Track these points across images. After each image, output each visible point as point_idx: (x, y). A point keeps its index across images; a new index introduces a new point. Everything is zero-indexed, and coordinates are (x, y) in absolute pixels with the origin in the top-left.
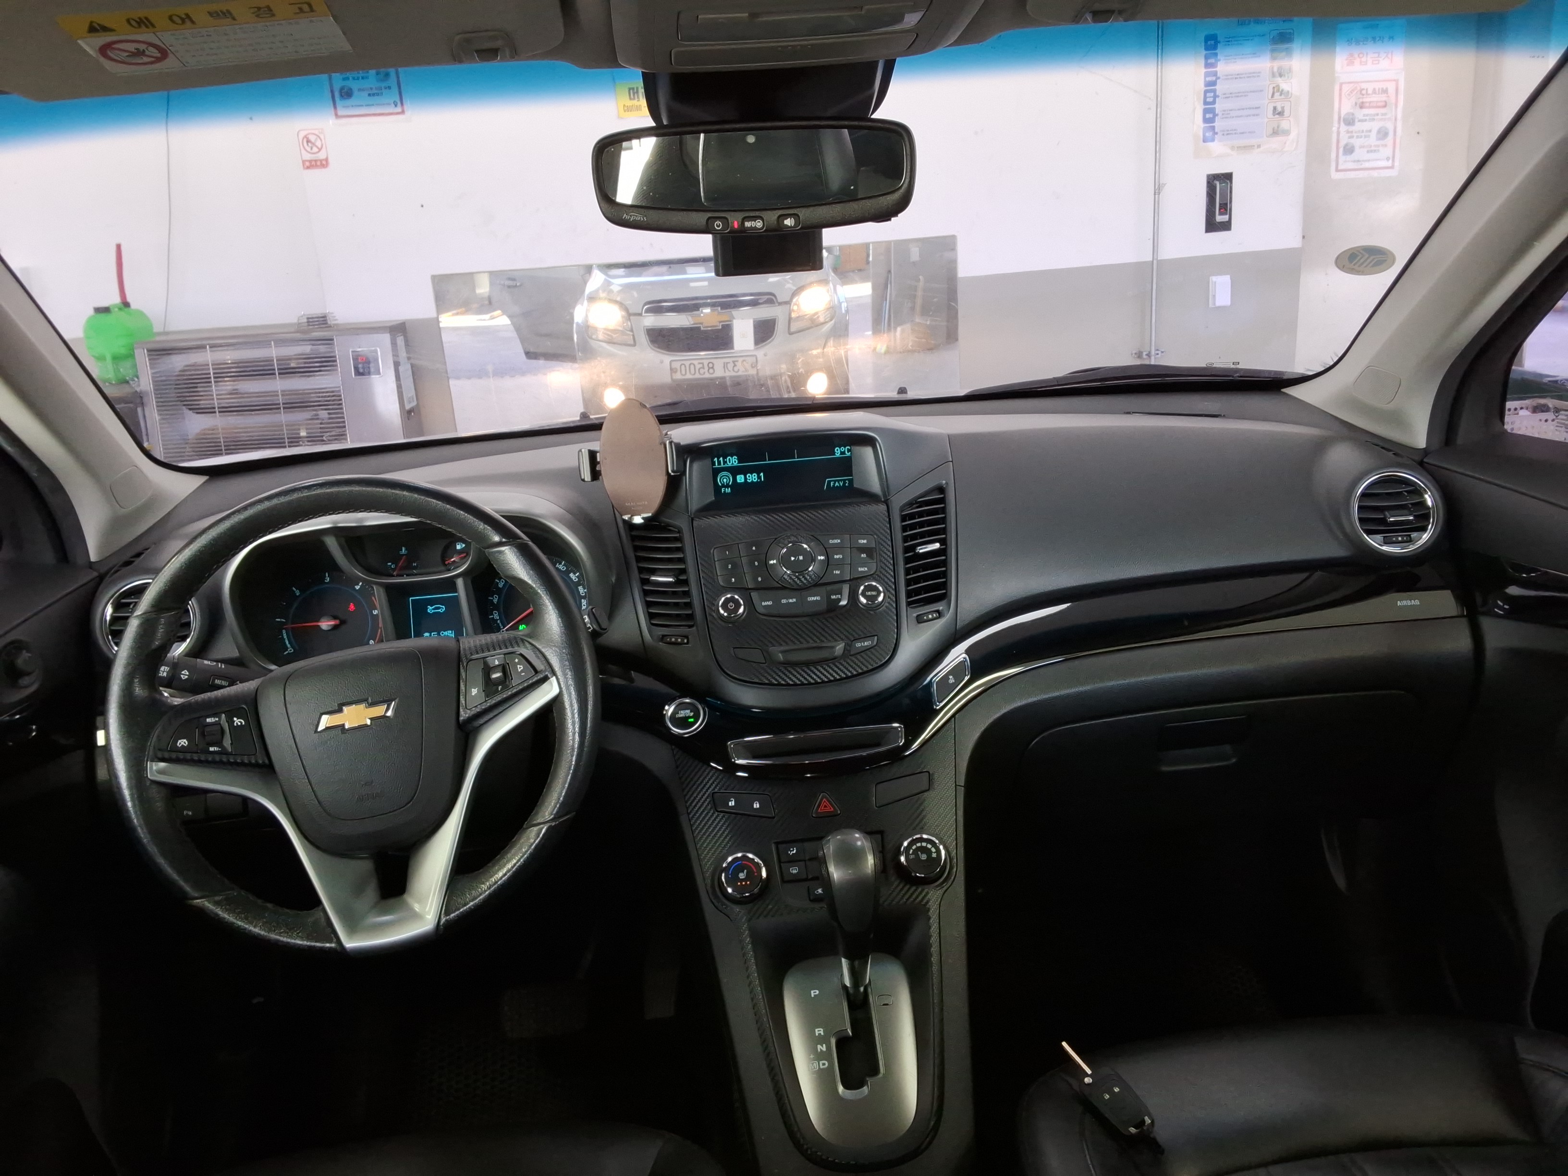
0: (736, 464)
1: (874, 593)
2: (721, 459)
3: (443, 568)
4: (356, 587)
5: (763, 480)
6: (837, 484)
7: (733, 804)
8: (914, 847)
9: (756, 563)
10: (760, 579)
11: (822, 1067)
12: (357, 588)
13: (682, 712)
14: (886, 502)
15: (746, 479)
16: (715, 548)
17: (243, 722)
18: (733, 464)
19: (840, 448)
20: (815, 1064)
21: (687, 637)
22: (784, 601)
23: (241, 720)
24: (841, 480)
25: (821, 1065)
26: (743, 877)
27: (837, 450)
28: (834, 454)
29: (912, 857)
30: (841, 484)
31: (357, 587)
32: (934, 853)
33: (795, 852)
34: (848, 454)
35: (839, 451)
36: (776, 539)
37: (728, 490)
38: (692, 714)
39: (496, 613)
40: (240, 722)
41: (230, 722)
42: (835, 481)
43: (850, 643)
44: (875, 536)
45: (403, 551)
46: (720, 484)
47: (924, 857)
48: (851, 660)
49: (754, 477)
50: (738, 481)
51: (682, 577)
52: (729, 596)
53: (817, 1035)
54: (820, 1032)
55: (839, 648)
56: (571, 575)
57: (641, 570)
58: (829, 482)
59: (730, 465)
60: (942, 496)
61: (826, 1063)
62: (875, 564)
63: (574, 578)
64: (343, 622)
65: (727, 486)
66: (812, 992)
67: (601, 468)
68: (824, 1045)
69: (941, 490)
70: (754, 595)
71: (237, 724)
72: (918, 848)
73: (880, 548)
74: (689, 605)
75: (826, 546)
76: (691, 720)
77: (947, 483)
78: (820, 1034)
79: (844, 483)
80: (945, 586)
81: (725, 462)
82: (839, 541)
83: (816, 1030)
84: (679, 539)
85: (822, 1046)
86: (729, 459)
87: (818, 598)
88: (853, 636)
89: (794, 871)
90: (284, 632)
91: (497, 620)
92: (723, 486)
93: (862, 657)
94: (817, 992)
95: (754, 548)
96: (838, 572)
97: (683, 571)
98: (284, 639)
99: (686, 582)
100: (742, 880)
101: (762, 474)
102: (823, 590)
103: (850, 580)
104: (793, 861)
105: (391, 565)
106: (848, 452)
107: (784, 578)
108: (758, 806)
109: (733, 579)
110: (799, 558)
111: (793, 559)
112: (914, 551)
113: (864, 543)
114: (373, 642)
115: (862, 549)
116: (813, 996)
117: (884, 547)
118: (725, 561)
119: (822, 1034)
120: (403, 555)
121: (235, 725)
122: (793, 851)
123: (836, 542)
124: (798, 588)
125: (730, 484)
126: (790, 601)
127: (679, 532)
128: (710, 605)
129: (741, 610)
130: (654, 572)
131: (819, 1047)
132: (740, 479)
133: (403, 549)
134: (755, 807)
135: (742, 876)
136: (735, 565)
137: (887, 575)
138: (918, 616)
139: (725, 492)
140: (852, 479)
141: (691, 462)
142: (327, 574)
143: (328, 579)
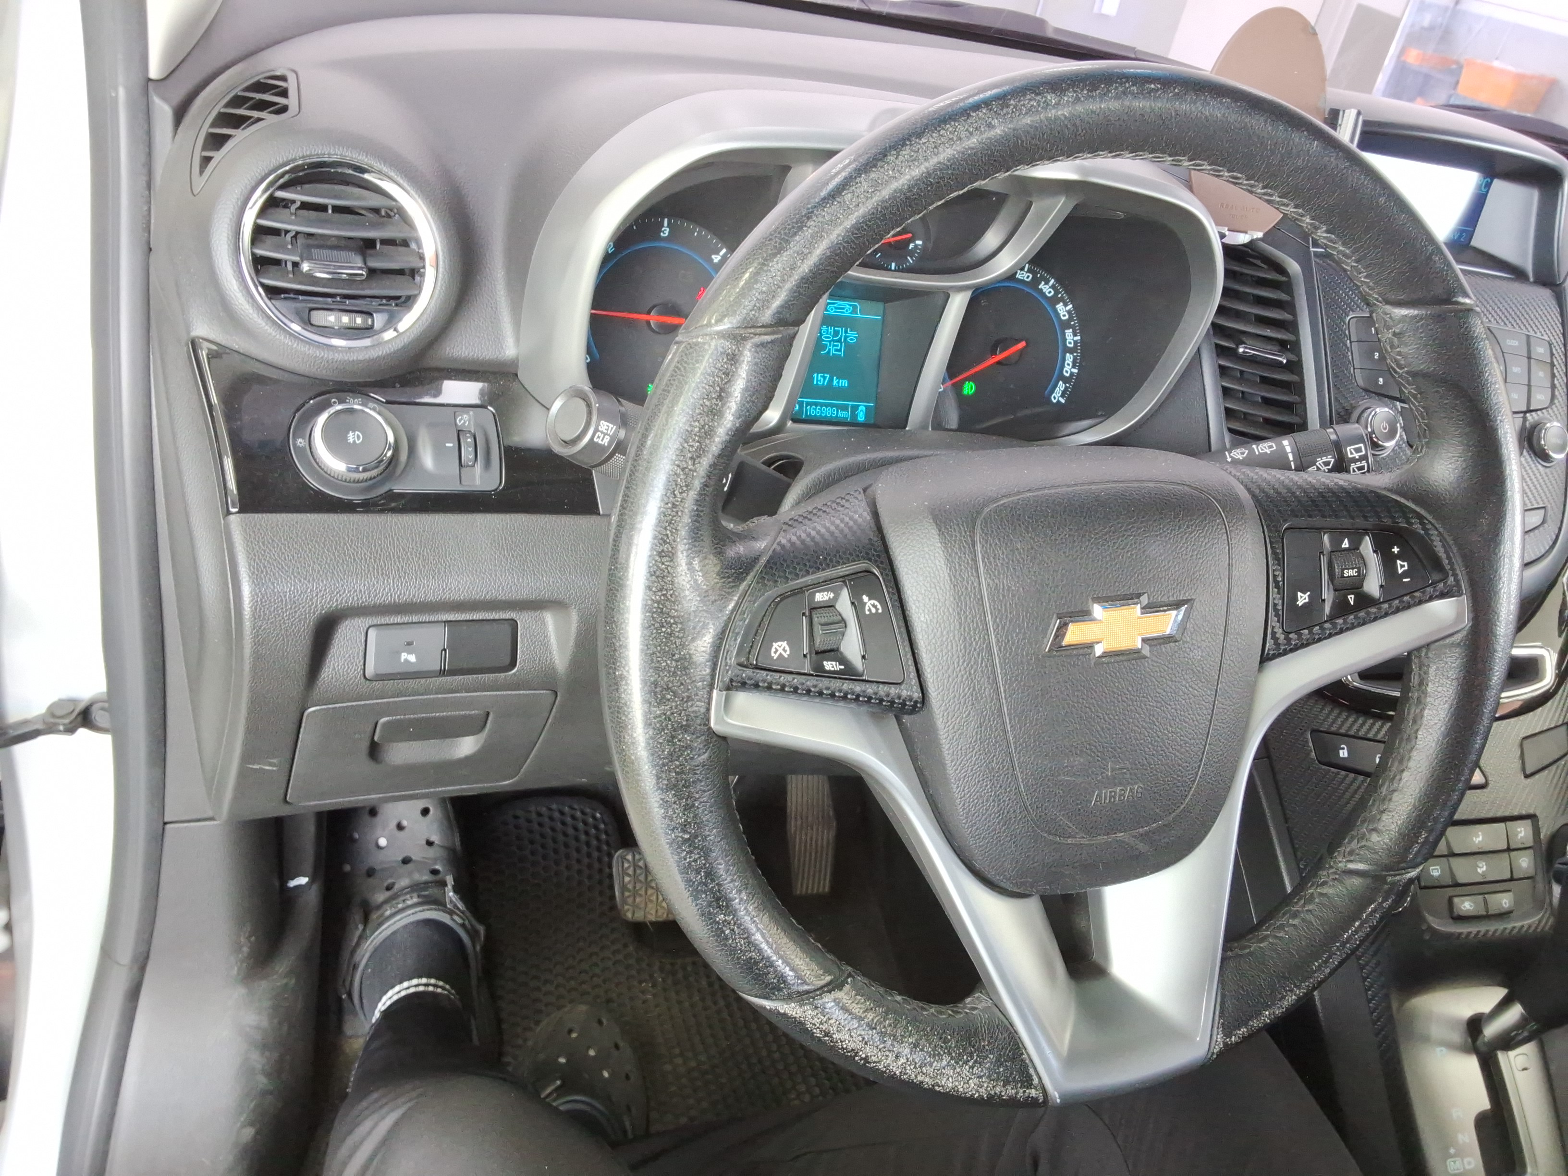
4: (713, 257)
17: (879, 606)
23: (876, 603)
31: (716, 258)
40: (874, 606)
41: (857, 605)
56: (1060, 307)
63: (1062, 313)
71: (870, 610)
109: (1381, 380)
121: (867, 613)
123: (1513, 344)
142: (666, 220)
143: (668, 229)
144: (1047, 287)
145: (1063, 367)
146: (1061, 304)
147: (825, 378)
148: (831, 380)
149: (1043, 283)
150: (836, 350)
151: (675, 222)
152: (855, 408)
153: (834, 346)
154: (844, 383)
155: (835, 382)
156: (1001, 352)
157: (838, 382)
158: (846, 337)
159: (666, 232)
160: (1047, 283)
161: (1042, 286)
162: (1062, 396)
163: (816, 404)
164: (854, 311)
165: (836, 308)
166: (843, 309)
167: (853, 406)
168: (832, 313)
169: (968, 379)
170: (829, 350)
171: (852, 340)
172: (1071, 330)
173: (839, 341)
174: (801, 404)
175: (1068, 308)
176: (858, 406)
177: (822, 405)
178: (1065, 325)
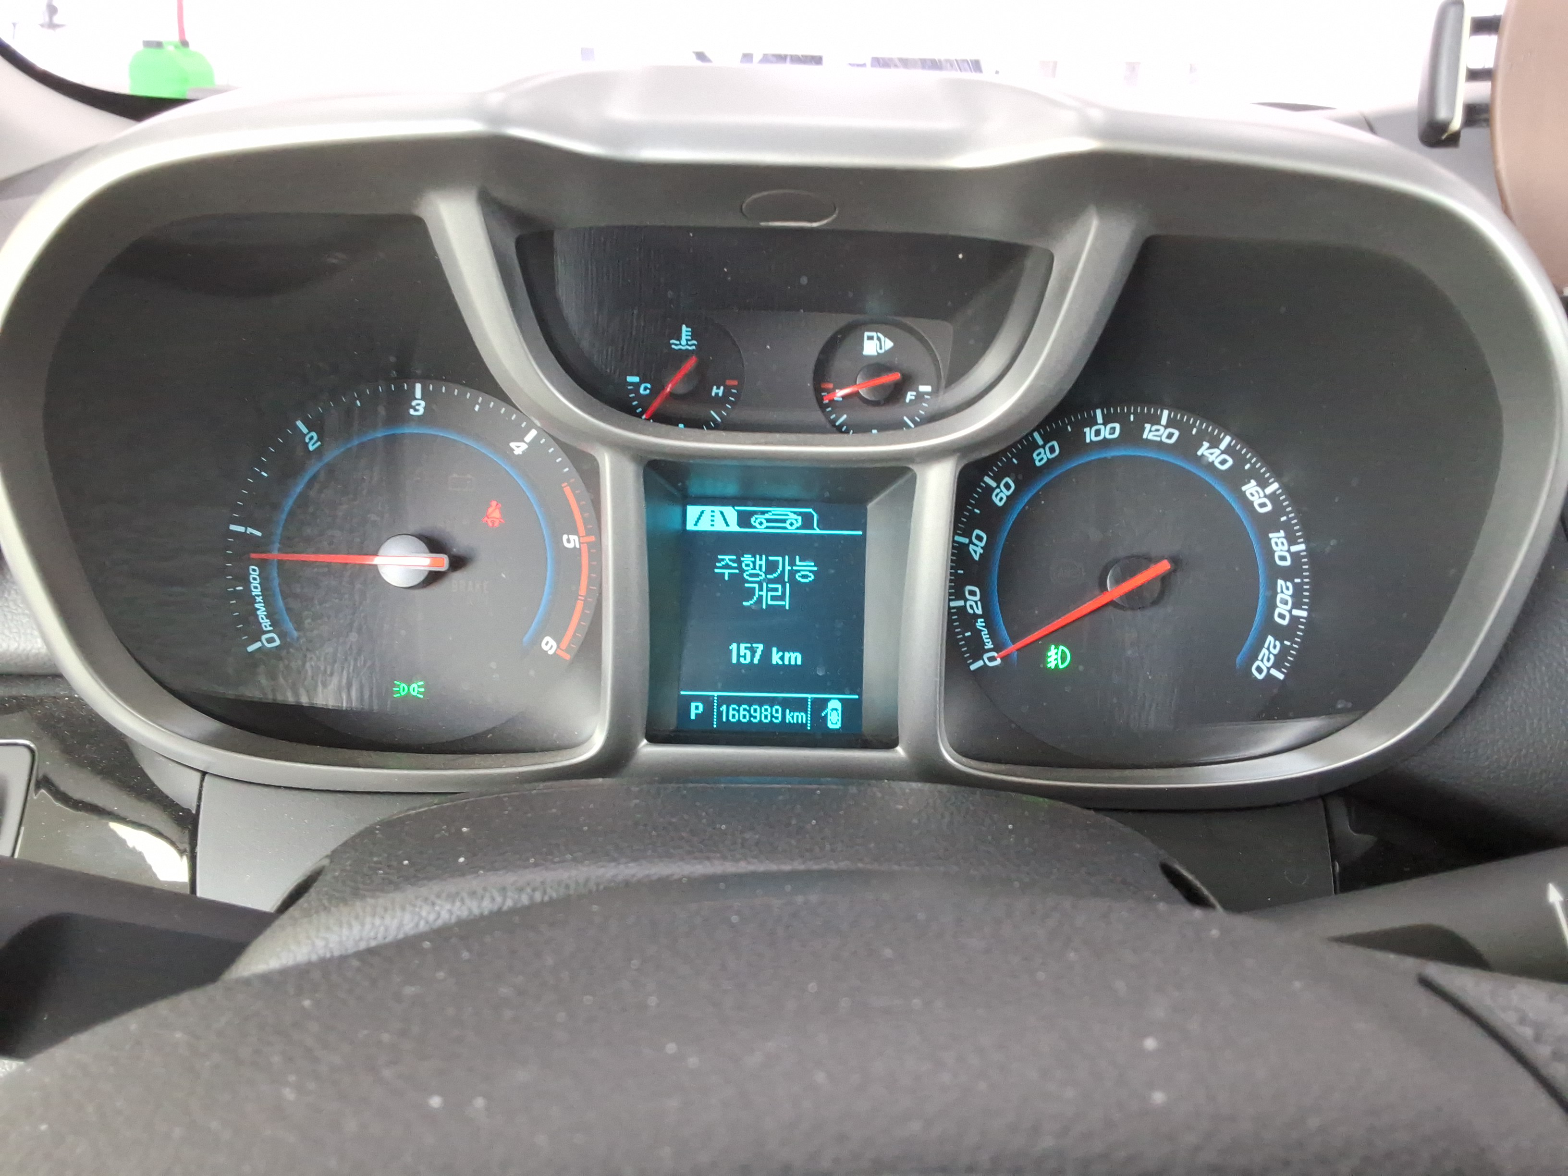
3: (817, 416)
4: (513, 445)
12: (518, 452)
31: (519, 448)
39: (972, 593)
45: (685, 340)
56: (1251, 489)
63: (1256, 501)
64: (458, 563)
90: (254, 573)
91: (976, 616)
98: (253, 600)
105: (637, 386)
114: (552, 642)
120: (684, 355)
133: (685, 331)
142: (418, 387)
143: (423, 403)
144: (1217, 451)
145: (1272, 606)
146: (1253, 482)
147: (753, 651)
148: (766, 655)
149: (1206, 445)
150: (774, 598)
151: (437, 390)
152: (821, 705)
153: (768, 590)
154: (794, 658)
155: (776, 658)
156: (1118, 581)
157: (782, 658)
158: (792, 573)
159: (419, 407)
160: (1215, 444)
161: (1204, 450)
162: (1277, 665)
163: (740, 701)
164: (807, 522)
165: (768, 521)
166: (784, 521)
167: (814, 701)
168: (761, 529)
169: (1055, 637)
170: (761, 597)
171: (804, 577)
172: (1282, 533)
173: (780, 580)
174: (707, 702)
175: (1269, 490)
176: (828, 700)
177: (750, 701)
178: (1268, 523)
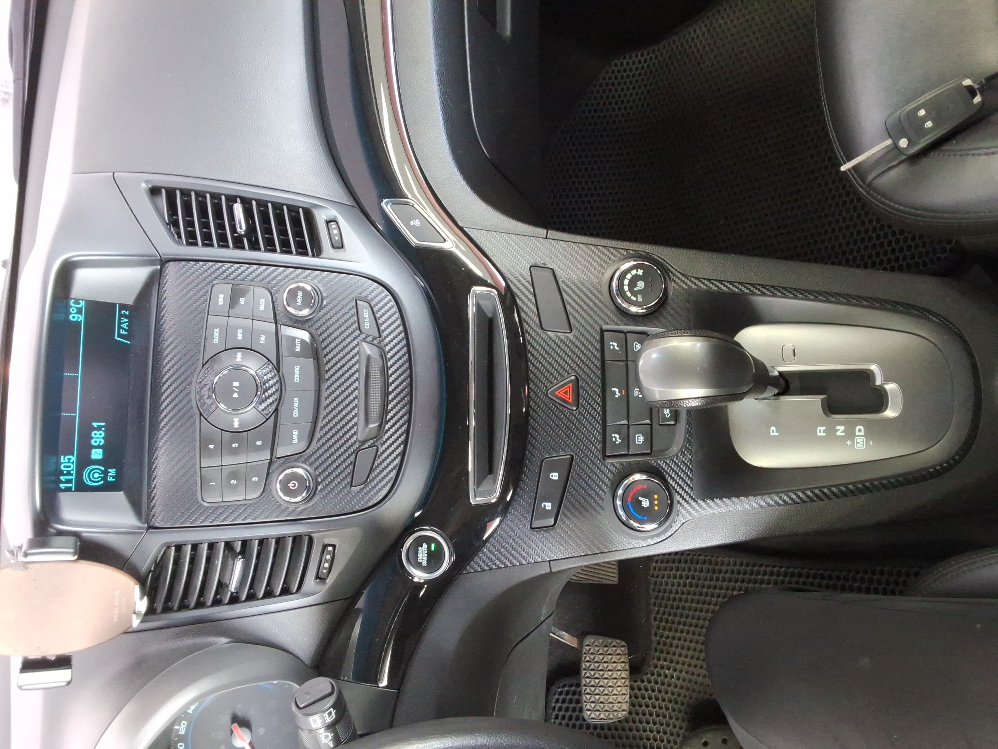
0: (73, 459)
1: (300, 294)
2: (63, 478)
5: (103, 424)
6: (125, 326)
7: (550, 504)
8: (629, 294)
9: (234, 445)
10: (259, 443)
11: (862, 433)
13: (420, 557)
14: (164, 262)
15: (98, 447)
16: (203, 500)
18: (73, 463)
19: (71, 313)
20: (858, 441)
21: (325, 546)
22: (296, 414)
24: (120, 320)
25: (860, 434)
26: (648, 502)
27: (74, 317)
28: (78, 324)
29: (640, 298)
30: (126, 320)
32: (637, 271)
33: (617, 436)
34: (82, 304)
35: (76, 316)
36: (201, 415)
37: (112, 472)
38: (425, 545)
42: (120, 327)
43: (363, 336)
44: (215, 282)
46: (102, 482)
47: (641, 285)
48: (385, 338)
49: (98, 436)
50: (100, 457)
51: (238, 548)
52: (278, 486)
53: (824, 434)
54: (822, 431)
55: (367, 349)
57: (217, 602)
58: (120, 336)
59: (73, 467)
60: (164, 191)
61: (858, 428)
62: (256, 289)
65: (105, 473)
66: (772, 434)
67: (52, 653)
68: (838, 428)
69: (154, 191)
70: (281, 452)
72: (631, 290)
73: (234, 279)
74: (280, 540)
75: (224, 349)
76: (433, 546)
77: (147, 182)
78: (824, 431)
79: (125, 316)
80: (293, 209)
81: (69, 474)
82: (217, 330)
83: (819, 434)
84: (179, 548)
85: (839, 430)
86: (65, 467)
87: (297, 368)
88: (354, 331)
89: (640, 439)
92: (104, 478)
93: (384, 323)
94: (773, 428)
95: (211, 447)
96: (263, 338)
97: (229, 545)
99: (245, 543)
100: (651, 503)
101: (95, 424)
102: (286, 361)
103: (276, 323)
104: (627, 439)
106: (79, 304)
107: (263, 410)
108: (557, 474)
109: (254, 479)
110: (235, 387)
111: (236, 395)
112: (243, 236)
113: (224, 298)
115: (233, 301)
116: (777, 434)
117: (232, 273)
118: (225, 486)
119: (824, 428)
122: (616, 438)
123: (217, 334)
124: (279, 392)
125: (103, 469)
126: (296, 405)
127: (169, 547)
128: (287, 512)
129: (300, 471)
130: (222, 586)
131: (839, 433)
132: (97, 454)
134: (556, 478)
135: (645, 503)
136: (234, 475)
137: (273, 275)
138: (333, 247)
139: (113, 477)
140: (120, 305)
141: (61, 522)
